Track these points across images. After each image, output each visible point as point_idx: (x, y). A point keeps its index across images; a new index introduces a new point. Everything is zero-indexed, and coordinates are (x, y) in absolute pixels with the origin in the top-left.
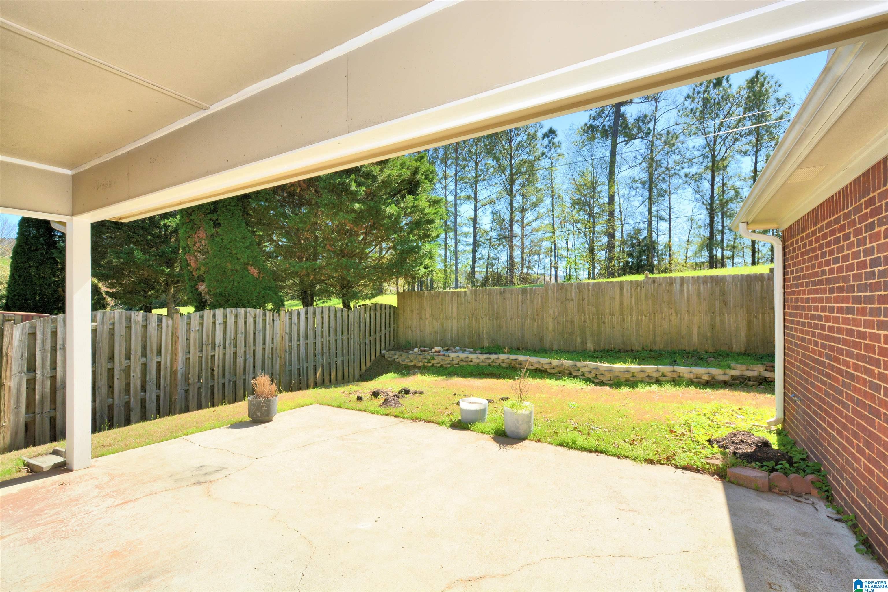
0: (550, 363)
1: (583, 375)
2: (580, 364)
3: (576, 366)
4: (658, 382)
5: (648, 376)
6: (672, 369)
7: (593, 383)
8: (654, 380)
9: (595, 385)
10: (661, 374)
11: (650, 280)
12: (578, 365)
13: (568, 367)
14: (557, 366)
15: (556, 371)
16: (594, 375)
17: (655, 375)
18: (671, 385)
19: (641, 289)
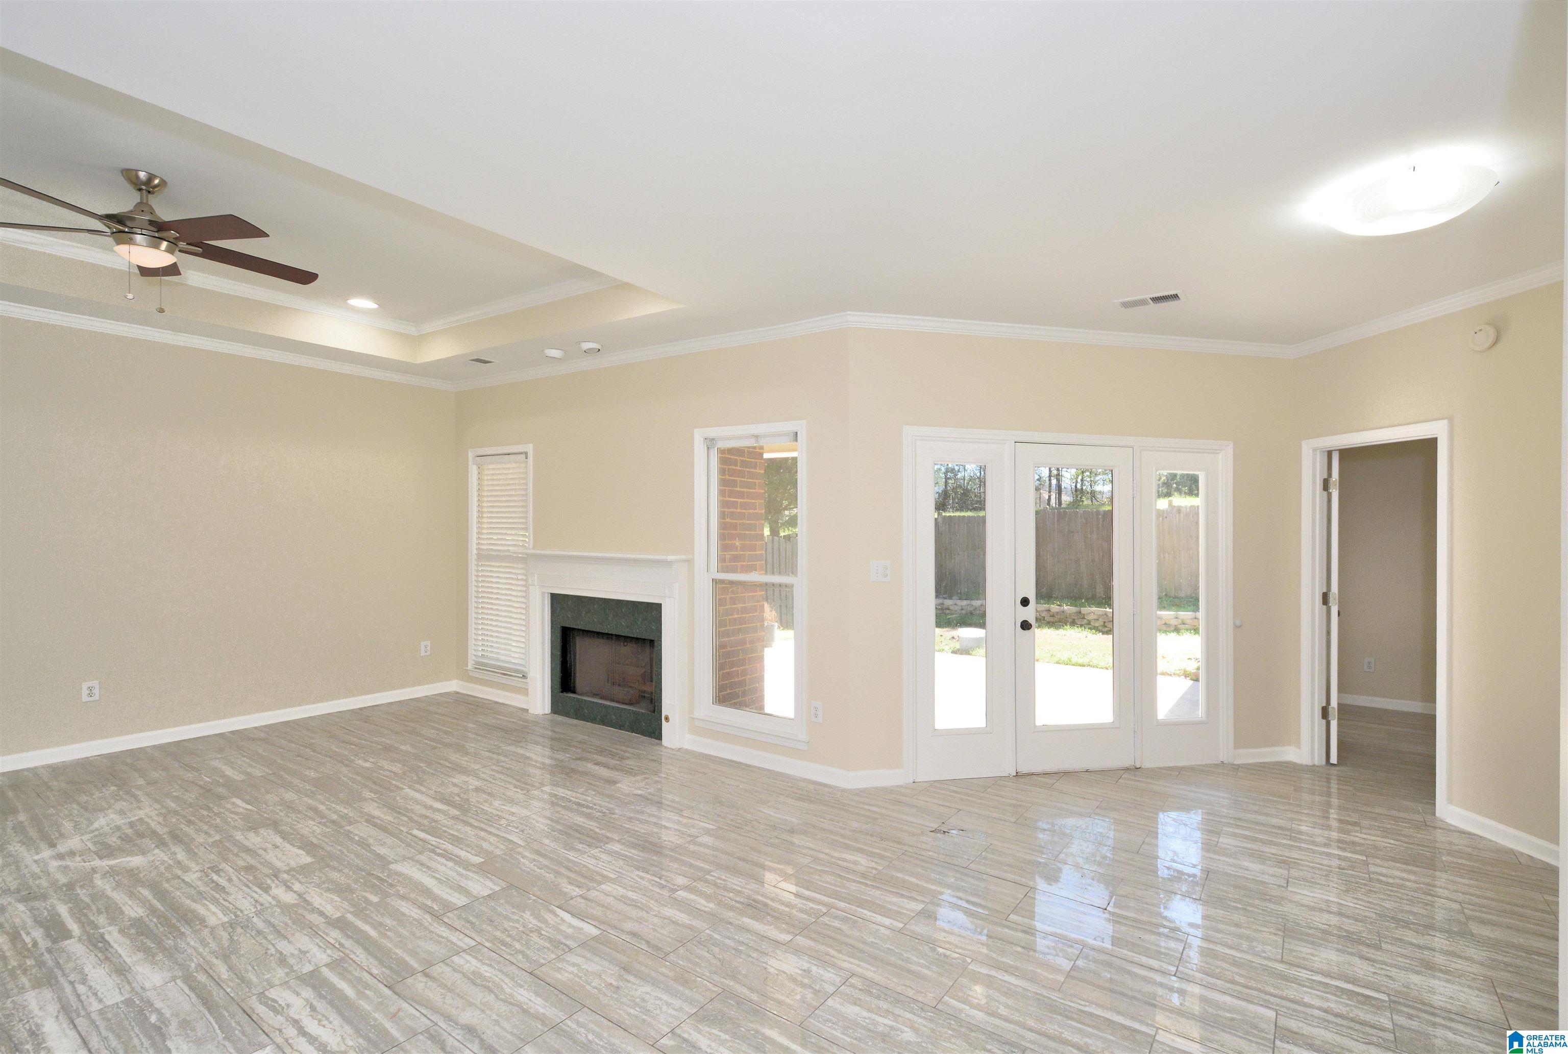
0: (1049, 610)
1: (1089, 623)
2: (1085, 610)
3: (1080, 613)
4: (1177, 630)
5: (1165, 624)
6: (1194, 616)
7: (1100, 631)
8: (1172, 629)
9: (1103, 634)
10: (1180, 621)
11: (1175, 510)
12: (1083, 612)
13: (1070, 615)
14: (1057, 613)
15: (1056, 619)
16: (1102, 623)
17: (1174, 622)
18: (1191, 633)
19: (1163, 519)
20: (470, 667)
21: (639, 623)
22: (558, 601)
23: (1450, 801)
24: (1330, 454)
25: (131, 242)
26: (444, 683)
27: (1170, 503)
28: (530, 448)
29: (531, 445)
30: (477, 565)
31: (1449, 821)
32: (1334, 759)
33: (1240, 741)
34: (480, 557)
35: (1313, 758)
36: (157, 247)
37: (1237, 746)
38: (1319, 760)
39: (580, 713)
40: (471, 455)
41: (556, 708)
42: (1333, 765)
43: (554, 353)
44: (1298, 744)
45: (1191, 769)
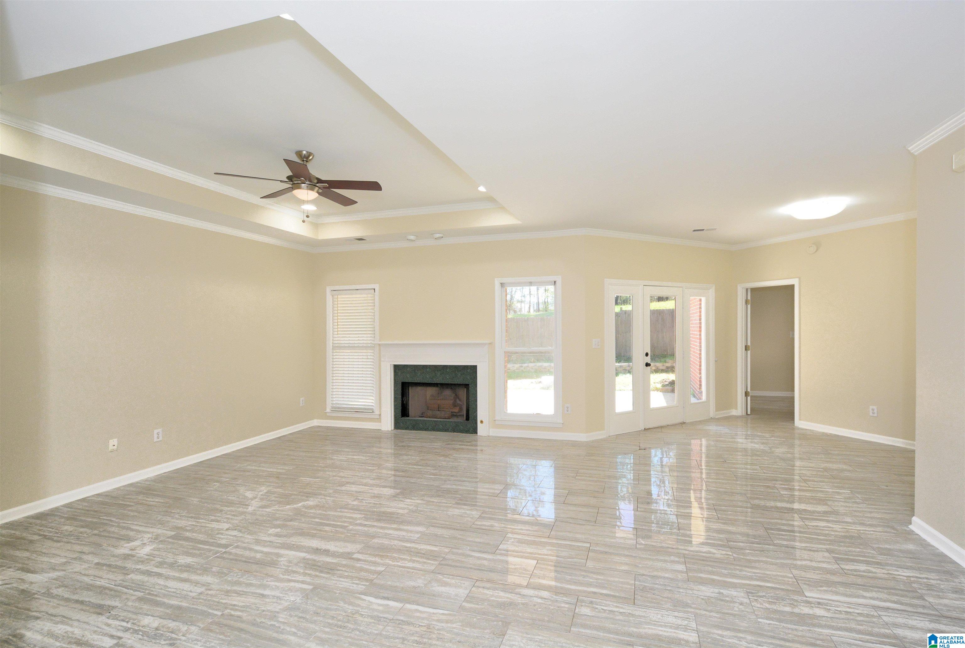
20: (328, 410)
21: (459, 376)
22: (397, 369)
23: (800, 419)
24: (747, 289)
25: (299, 188)
26: (310, 421)
27: (621, 308)
28: (377, 287)
29: (378, 285)
30: (333, 352)
31: (800, 427)
32: (749, 413)
33: (718, 409)
34: (334, 348)
35: (742, 413)
36: (312, 190)
37: (717, 410)
38: (744, 414)
39: (415, 427)
40: (328, 289)
41: (397, 425)
42: (749, 415)
43: (412, 237)
44: (736, 409)
45: (703, 421)
